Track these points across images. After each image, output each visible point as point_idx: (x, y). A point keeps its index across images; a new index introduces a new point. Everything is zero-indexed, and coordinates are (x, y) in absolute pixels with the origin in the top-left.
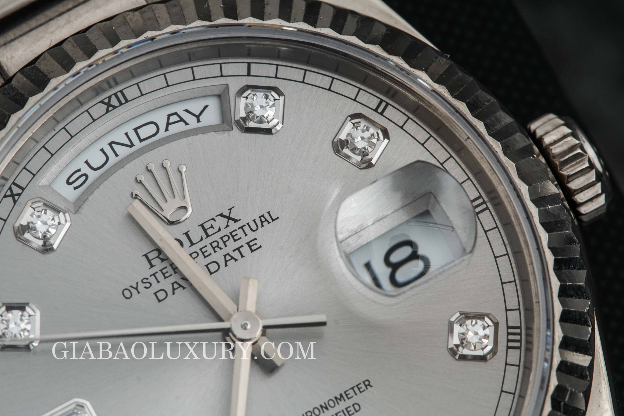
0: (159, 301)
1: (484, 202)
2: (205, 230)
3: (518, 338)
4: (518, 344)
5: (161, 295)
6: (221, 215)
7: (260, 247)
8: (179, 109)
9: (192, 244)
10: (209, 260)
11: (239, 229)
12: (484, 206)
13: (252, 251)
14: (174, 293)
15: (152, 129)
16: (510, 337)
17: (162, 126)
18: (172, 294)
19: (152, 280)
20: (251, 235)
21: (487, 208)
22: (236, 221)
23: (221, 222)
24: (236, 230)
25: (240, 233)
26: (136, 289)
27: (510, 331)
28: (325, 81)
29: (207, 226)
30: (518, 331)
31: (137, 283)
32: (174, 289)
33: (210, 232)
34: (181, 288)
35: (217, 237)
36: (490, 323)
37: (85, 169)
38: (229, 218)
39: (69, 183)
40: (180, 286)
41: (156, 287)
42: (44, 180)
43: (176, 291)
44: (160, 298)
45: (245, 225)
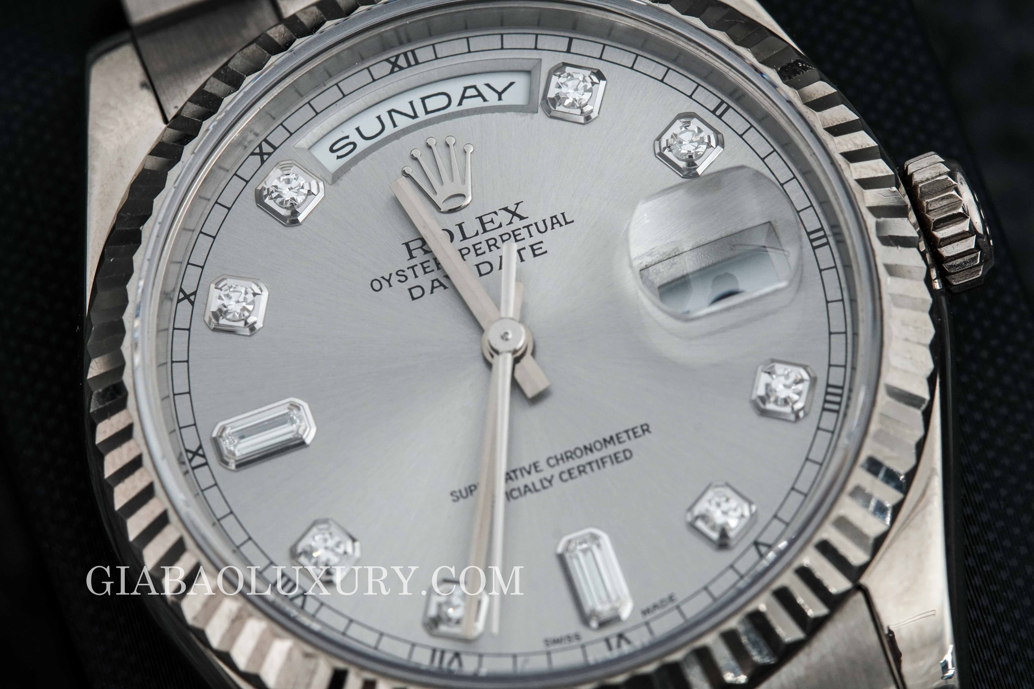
0: (413, 299)
1: (825, 236)
2: (483, 224)
3: (837, 399)
4: (836, 407)
5: (417, 292)
6: (506, 209)
7: (546, 252)
8: (480, 82)
9: (465, 238)
10: (481, 259)
11: (524, 227)
12: (824, 240)
13: (535, 255)
14: (432, 292)
15: (442, 101)
16: (829, 398)
17: (456, 100)
18: (430, 292)
19: (409, 273)
20: (537, 237)
21: (828, 243)
22: (522, 218)
23: (505, 217)
24: (520, 229)
25: (524, 233)
26: (388, 281)
27: (831, 390)
28: (659, 71)
29: (485, 219)
30: (839, 391)
31: (391, 275)
32: (433, 288)
33: (488, 226)
34: (442, 288)
35: (496, 234)
36: (806, 376)
37: (355, 137)
38: (514, 214)
39: (332, 150)
40: (441, 284)
41: (412, 282)
42: (303, 141)
43: (435, 290)
44: (415, 296)
45: (531, 225)
